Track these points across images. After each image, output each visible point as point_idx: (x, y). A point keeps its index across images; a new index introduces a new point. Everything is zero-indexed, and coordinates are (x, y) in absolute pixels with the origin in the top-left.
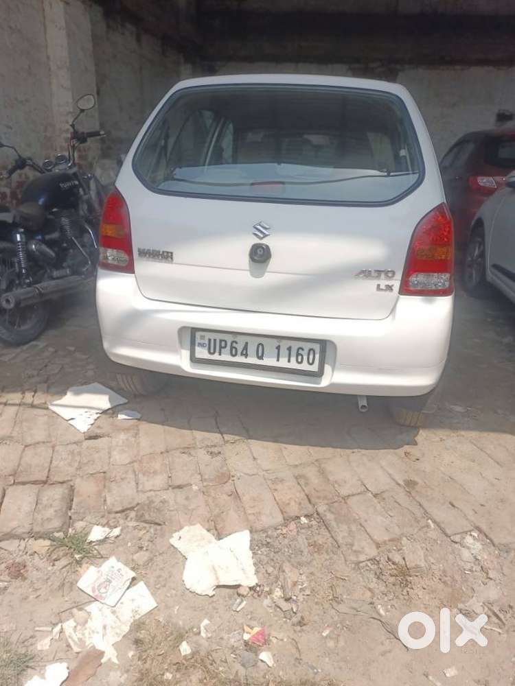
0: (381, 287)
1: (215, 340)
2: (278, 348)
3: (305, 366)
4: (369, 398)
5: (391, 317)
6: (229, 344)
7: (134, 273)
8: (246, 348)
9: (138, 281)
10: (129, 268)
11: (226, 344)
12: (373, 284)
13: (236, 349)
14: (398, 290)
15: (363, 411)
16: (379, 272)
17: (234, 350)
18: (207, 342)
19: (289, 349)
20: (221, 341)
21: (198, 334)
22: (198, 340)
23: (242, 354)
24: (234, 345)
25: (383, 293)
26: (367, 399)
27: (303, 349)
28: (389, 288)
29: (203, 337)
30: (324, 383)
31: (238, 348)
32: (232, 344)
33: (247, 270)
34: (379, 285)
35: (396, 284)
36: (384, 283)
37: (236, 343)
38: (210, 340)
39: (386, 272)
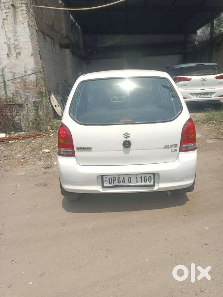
0: (173, 150)
1: (111, 178)
2: (137, 178)
3: (148, 183)
4: (171, 191)
5: (177, 160)
6: (117, 179)
7: (75, 156)
8: (124, 179)
9: (77, 159)
10: (73, 155)
11: (116, 179)
12: (170, 150)
13: (120, 180)
14: (179, 151)
15: (170, 195)
16: (172, 146)
17: (119, 181)
18: (108, 179)
19: (141, 178)
20: (114, 178)
21: (104, 177)
22: (104, 179)
23: (123, 182)
24: (119, 179)
25: (174, 152)
26: (171, 192)
27: (146, 177)
28: (176, 150)
29: (106, 178)
30: (156, 188)
31: (121, 180)
32: (118, 179)
33: (122, 151)
34: (172, 150)
35: (178, 149)
36: (173, 149)
37: (120, 178)
38: (109, 178)
39: (174, 145)
